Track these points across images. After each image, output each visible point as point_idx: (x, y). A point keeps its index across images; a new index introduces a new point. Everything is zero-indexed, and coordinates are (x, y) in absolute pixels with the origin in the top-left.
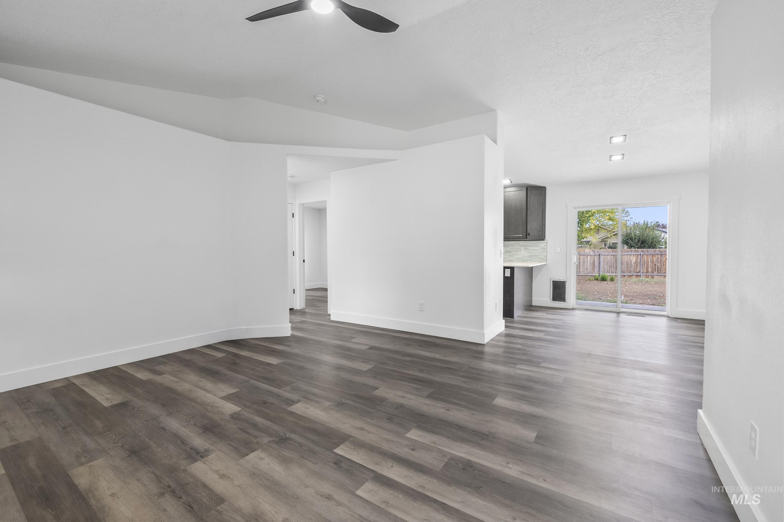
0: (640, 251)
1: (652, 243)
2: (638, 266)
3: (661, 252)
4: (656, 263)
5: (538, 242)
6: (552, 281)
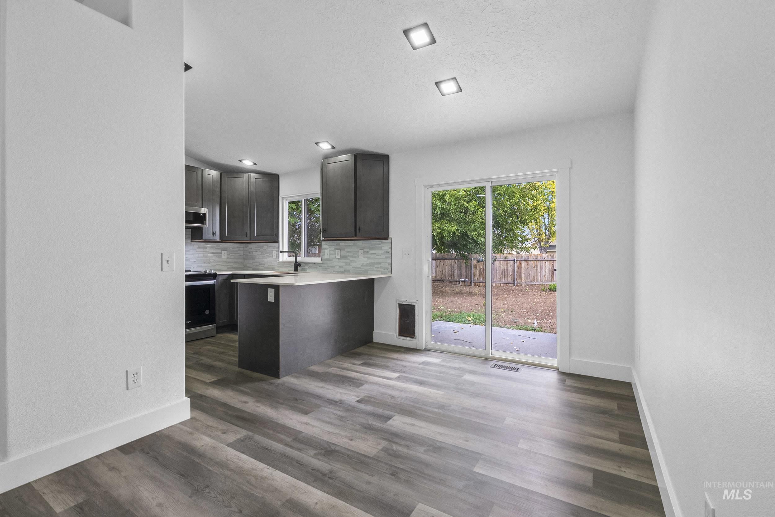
5: (380, 243)
6: (398, 304)
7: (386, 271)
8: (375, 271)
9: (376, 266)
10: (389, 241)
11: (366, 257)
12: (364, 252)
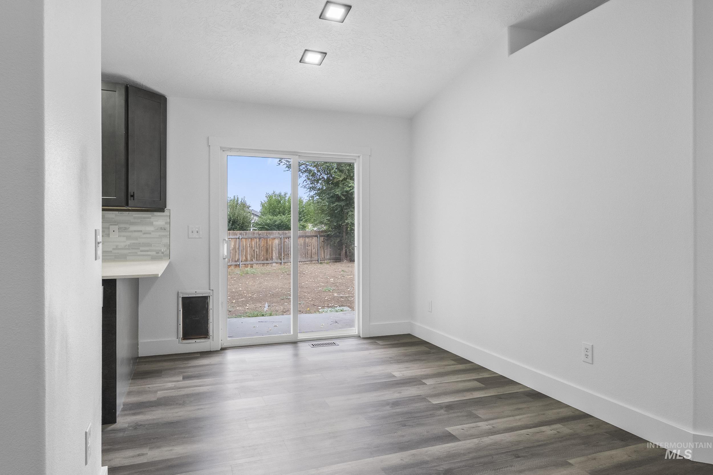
0: (238, 234)
1: (243, 223)
2: (237, 253)
3: (259, 235)
4: (255, 248)
5: (150, 215)
6: (181, 298)
7: (160, 254)
8: (139, 255)
9: (141, 248)
10: (166, 213)
11: (124, 236)
12: (119, 229)
